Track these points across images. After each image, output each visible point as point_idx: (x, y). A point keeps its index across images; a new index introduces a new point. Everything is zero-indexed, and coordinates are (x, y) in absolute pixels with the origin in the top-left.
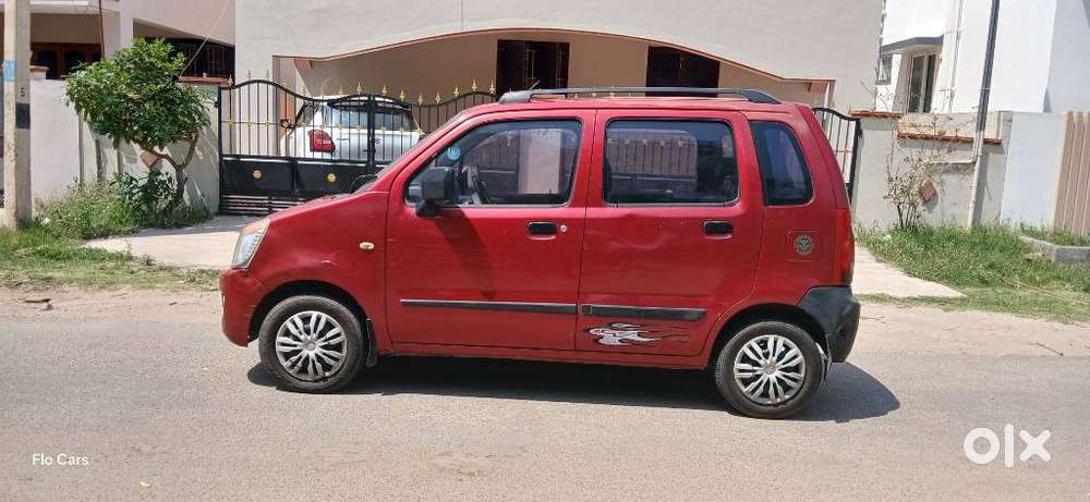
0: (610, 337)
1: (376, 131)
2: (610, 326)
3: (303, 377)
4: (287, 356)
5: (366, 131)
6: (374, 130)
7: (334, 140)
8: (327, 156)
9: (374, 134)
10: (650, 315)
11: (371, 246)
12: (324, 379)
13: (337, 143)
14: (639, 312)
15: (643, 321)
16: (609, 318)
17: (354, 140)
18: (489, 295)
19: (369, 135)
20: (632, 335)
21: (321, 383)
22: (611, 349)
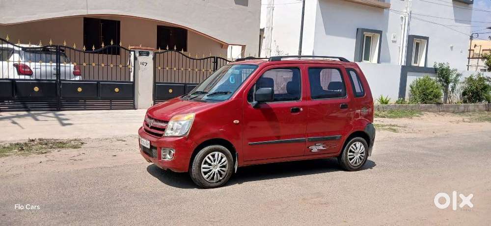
0: (315, 149)
1: (61, 64)
2: (315, 145)
3: (212, 181)
4: (205, 173)
5: (55, 64)
6: (60, 63)
7: (32, 68)
8: (27, 77)
9: (60, 66)
10: (327, 139)
11: (238, 122)
12: (220, 181)
13: (33, 71)
14: (324, 138)
15: (324, 142)
16: (314, 142)
17: (43, 69)
18: (279, 138)
19: (57, 66)
20: (321, 147)
21: (219, 183)
22: (315, 154)
